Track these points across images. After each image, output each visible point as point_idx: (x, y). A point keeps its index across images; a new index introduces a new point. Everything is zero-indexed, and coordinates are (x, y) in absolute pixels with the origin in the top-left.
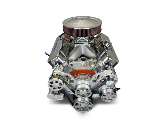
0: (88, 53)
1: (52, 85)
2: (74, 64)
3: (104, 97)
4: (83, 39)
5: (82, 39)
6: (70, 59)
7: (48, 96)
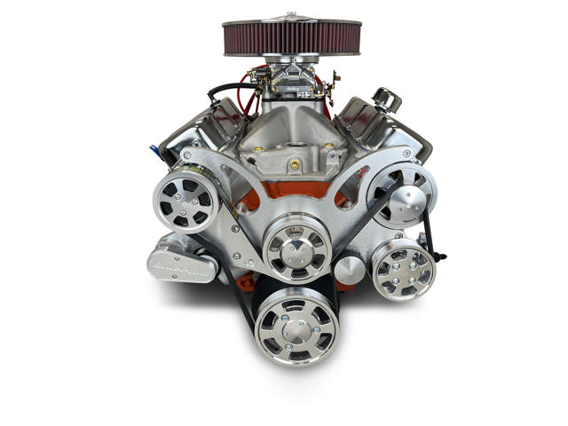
0: (315, 133)
1: (169, 204)
2: (261, 159)
3: (382, 278)
4: (297, 73)
5: (290, 74)
6: (244, 146)
7: (151, 263)
